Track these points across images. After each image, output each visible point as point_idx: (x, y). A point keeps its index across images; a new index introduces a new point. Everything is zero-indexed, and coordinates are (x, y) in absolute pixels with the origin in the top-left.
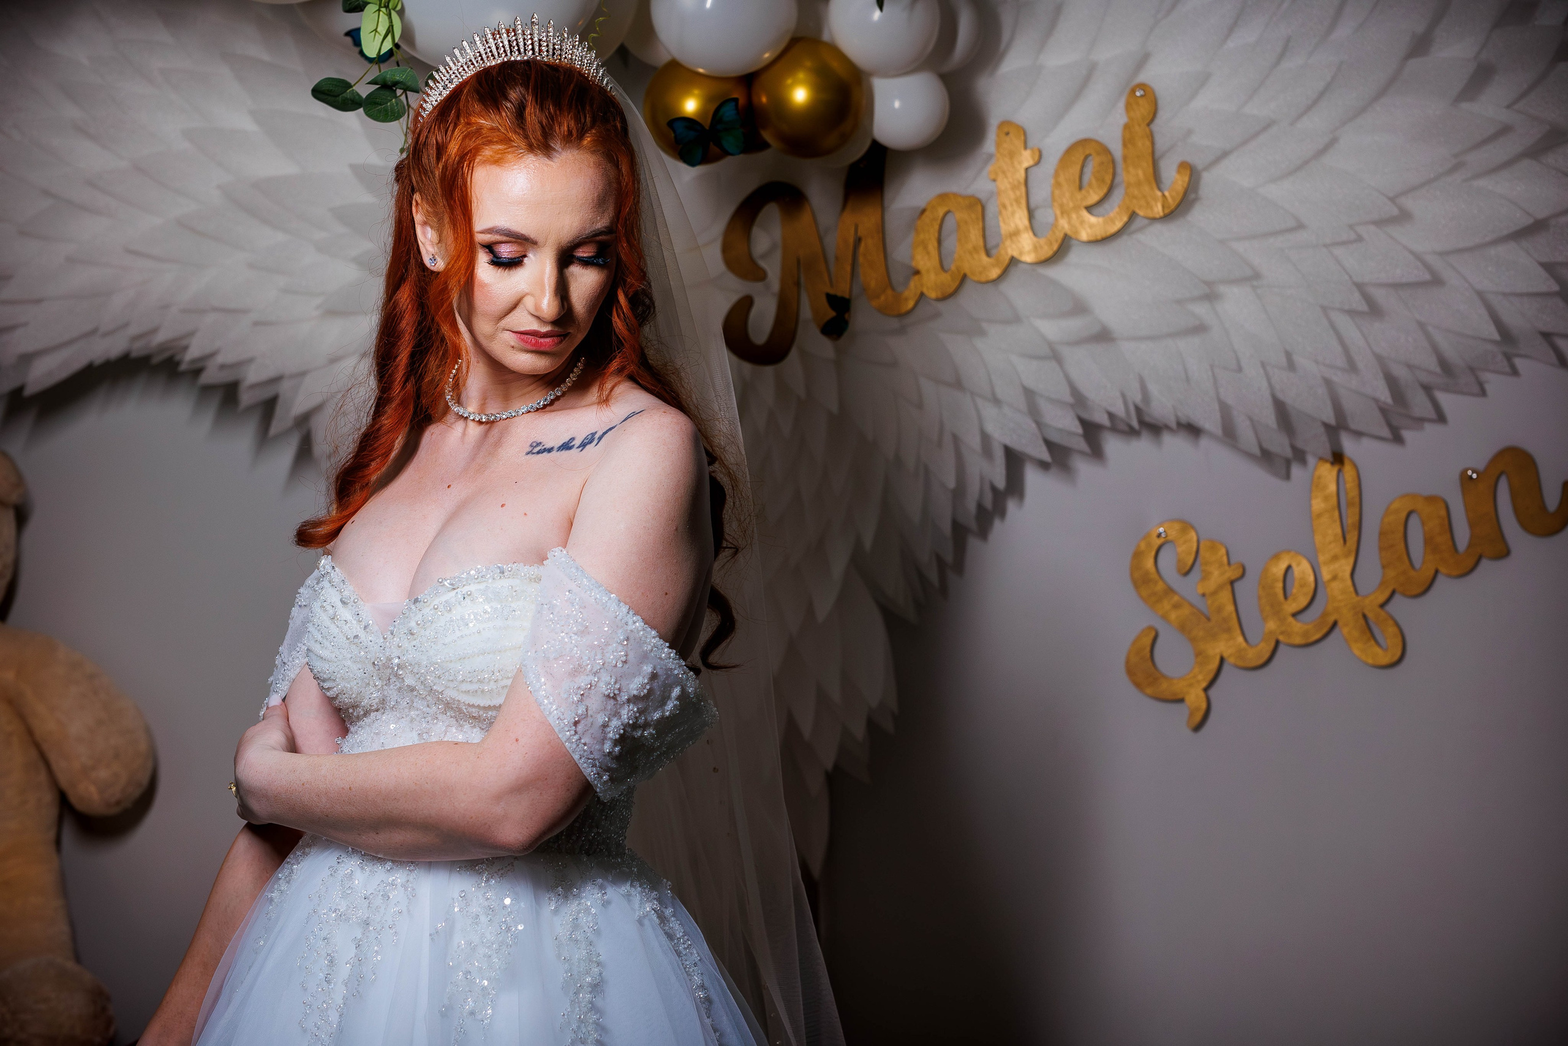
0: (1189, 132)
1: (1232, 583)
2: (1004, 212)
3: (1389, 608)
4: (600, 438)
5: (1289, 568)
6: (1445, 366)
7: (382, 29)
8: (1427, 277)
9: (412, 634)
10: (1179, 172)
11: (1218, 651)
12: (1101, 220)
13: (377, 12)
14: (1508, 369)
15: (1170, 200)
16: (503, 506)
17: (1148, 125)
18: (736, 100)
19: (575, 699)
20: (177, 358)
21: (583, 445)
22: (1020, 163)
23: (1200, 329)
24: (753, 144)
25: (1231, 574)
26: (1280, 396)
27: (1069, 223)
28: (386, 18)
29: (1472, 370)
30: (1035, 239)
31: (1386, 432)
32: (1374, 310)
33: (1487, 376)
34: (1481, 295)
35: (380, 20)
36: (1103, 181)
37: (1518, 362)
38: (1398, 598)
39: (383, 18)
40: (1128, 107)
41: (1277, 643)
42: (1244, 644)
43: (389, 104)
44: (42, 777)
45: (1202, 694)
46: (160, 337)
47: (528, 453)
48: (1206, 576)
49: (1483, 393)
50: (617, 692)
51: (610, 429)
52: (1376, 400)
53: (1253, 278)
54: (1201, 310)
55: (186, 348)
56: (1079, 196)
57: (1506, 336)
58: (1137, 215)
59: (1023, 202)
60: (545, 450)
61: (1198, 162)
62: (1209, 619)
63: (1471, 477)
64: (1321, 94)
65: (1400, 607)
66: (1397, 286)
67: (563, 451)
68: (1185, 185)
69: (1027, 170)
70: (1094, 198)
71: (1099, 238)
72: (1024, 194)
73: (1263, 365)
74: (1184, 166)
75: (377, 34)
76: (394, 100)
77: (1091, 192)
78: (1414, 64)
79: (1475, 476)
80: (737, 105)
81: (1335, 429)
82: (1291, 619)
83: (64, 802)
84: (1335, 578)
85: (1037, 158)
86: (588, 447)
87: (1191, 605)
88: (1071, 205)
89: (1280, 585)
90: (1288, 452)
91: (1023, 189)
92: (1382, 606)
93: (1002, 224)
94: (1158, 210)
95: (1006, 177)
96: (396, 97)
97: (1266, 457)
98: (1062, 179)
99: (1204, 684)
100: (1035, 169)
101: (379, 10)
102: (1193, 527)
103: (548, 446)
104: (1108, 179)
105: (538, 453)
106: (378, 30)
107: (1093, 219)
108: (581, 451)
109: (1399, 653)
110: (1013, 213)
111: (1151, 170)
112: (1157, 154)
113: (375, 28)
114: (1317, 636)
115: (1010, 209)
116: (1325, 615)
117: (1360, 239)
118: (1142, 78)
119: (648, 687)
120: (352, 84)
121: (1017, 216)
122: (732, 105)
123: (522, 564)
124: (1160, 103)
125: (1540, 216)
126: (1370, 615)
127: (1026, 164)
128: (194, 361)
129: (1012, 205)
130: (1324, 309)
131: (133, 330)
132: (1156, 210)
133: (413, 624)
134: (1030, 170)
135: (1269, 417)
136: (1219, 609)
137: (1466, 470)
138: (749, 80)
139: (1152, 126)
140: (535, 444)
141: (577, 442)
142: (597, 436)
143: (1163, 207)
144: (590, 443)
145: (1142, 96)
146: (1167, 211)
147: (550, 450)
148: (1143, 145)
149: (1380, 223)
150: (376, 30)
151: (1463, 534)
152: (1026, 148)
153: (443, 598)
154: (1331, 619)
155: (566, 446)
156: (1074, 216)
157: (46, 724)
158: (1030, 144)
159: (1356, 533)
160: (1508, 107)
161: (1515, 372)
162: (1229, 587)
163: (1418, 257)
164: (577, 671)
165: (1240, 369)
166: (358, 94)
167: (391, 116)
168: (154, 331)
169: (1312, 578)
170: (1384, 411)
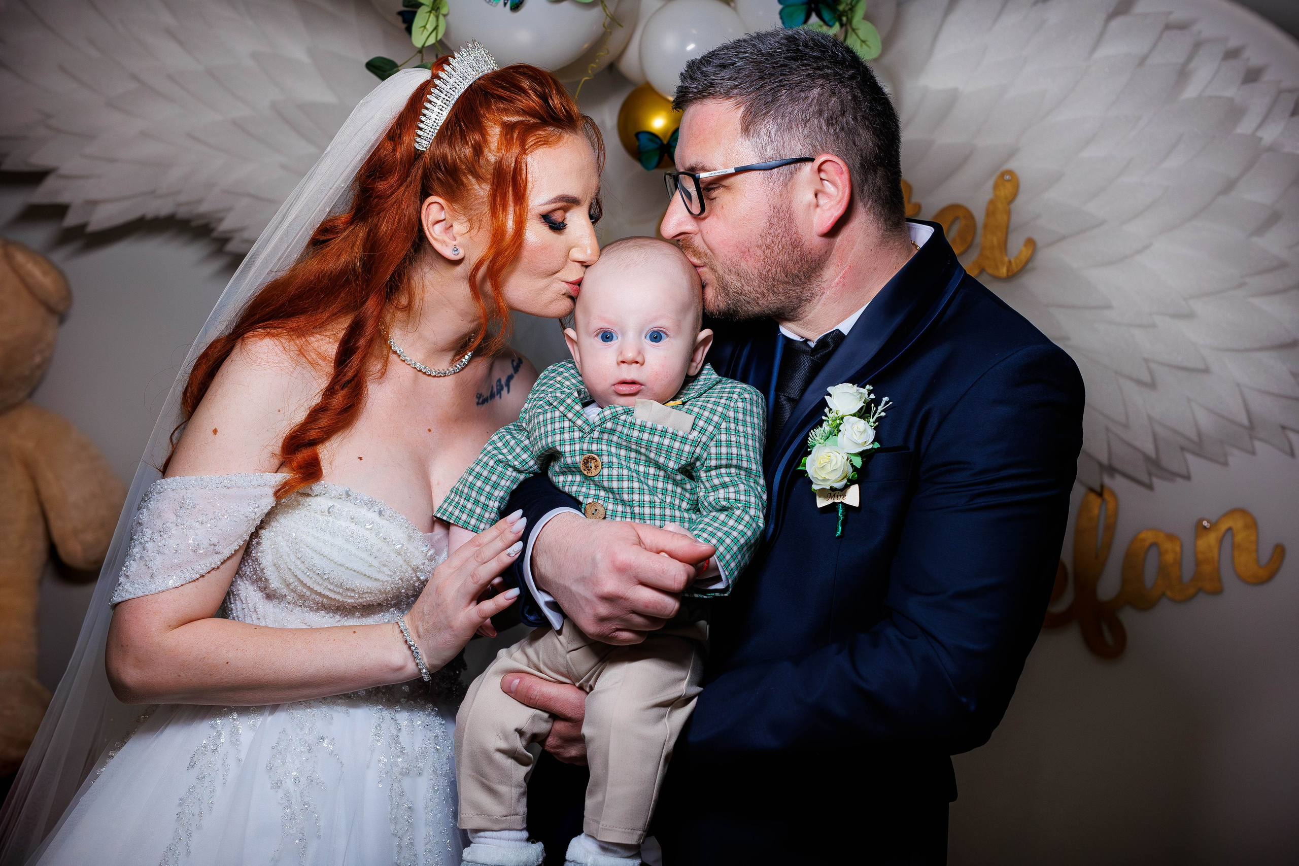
7: (430, 27)
13: (429, 14)
28: (435, 19)
35: (430, 20)
39: (432, 18)
44: (40, 529)
46: (203, 208)
55: (221, 220)
63: (1204, 527)
65: (1129, 616)
75: (425, 30)
79: (1207, 526)
83: (52, 551)
92: (1114, 612)
94: (1004, 271)
101: (430, 12)
106: (427, 27)
113: (424, 24)
116: (1070, 609)
120: (399, 64)
124: (1022, 189)
128: (225, 232)
131: (182, 198)
132: (1001, 271)
137: (1201, 521)
143: (1008, 271)
148: (1001, 218)
150: (425, 27)
157: (51, 489)
159: (1106, 551)
168: (200, 201)
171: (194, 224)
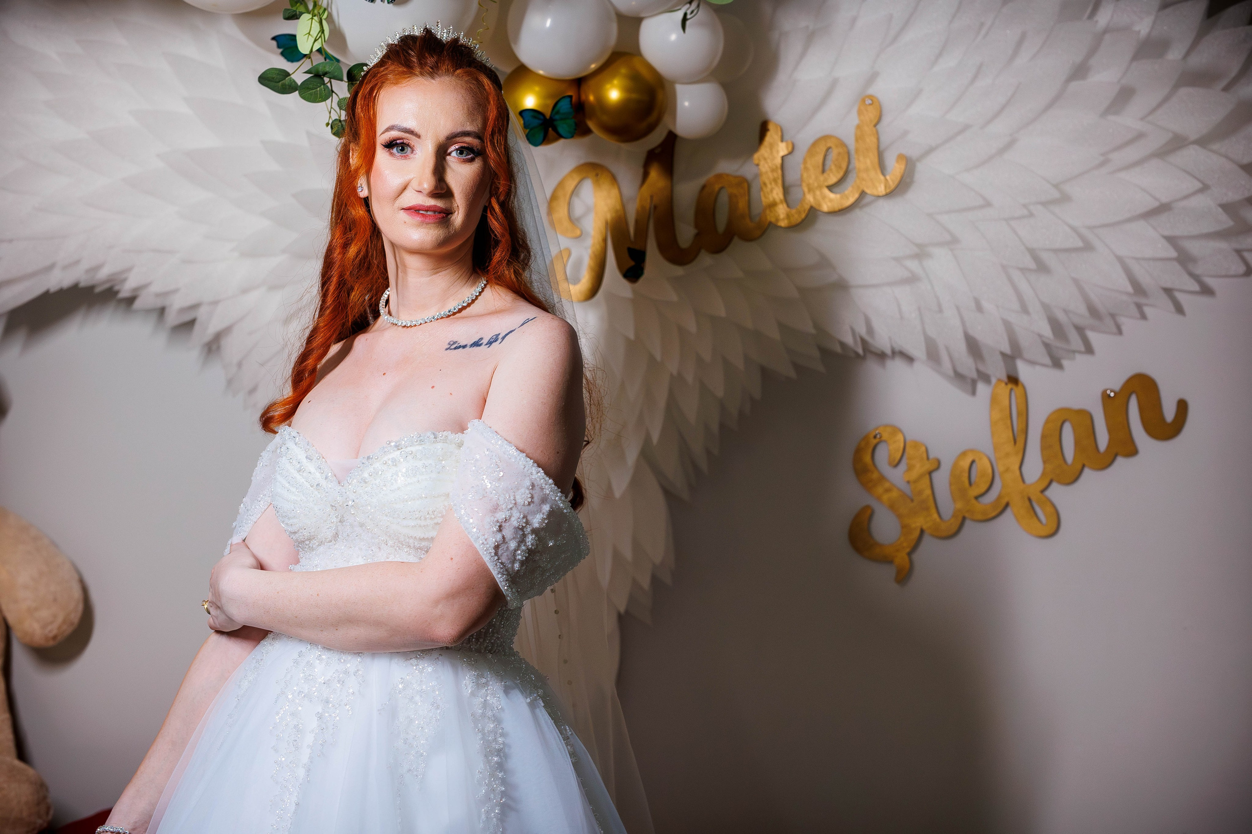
0: (906, 133)
1: (930, 473)
2: (764, 189)
3: (1048, 493)
4: (503, 338)
5: (973, 462)
6: (1093, 311)
7: (314, 33)
8: (1080, 244)
9: (366, 483)
10: (897, 161)
11: (918, 524)
12: (838, 196)
13: (311, 20)
14: (1138, 315)
15: (891, 183)
16: (433, 387)
17: (875, 126)
18: (571, 97)
19: (495, 529)
20: (116, 288)
21: (490, 343)
22: (778, 152)
23: (912, 279)
24: (581, 130)
25: (928, 466)
26: (971, 332)
27: (814, 198)
28: (318, 24)
29: (1113, 316)
30: (788, 210)
31: (1047, 360)
32: (1042, 268)
33: (1122, 320)
34: (1120, 260)
35: (313, 26)
36: (840, 167)
37: (1147, 310)
38: (1055, 485)
39: (316, 24)
40: (860, 113)
41: (964, 519)
42: (938, 520)
43: (318, 89)
45: (906, 557)
47: (447, 349)
48: (910, 468)
49: (1120, 332)
50: (524, 525)
51: (511, 332)
52: (1040, 336)
53: (953, 242)
54: (913, 265)
55: (124, 280)
56: (822, 178)
57: (1139, 289)
58: (866, 193)
59: (780, 182)
60: (460, 347)
61: (913, 153)
62: (912, 500)
63: (1109, 396)
64: (1003, 108)
65: (1057, 492)
66: (1056, 251)
67: (475, 347)
68: (902, 171)
69: (783, 158)
70: (833, 179)
71: (837, 209)
72: (780, 177)
73: (958, 308)
74: (901, 157)
75: (310, 36)
76: (322, 86)
77: (831, 175)
78: (1074, 85)
79: (1112, 394)
80: (571, 101)
81: (1010, 358)
82: (974, 501)
84: (1007, 470)
85: (790, 149)
86: (494, 344)
87: (899, 490)
88: (816, 184)
89: (966, 475)
90: (974, 375)
91: (780, 171)
92: (1043, 491)
93: (763, 199)
94: (881, 190)
95: (767, 163)
96: (324, 84)
97: (959, 377)
98: (809, 165)
99: (908, 550)
100: (789, 156)
101: (312, 18)
102: (900, 431)
103: (462, 344)
104: (844, 166)
105: (455, 348)
106: (311, 33)
107: (832, 196)
108: (489, 347)
109: (1055, 526)
110: (772, 190)
111: (876, 160)
112: (882, 147)
113: (308, 32)
114: (994, 514)
115: (769, 186)
116: (999, 497)
117: (1031, 215)
118: (871, 91)
119: (546, 522)
120: (291, 73)
121: (775, 192)
122: (568, 100)
123: (450, 432)
124: (884, 111)
125: (1165, 199)
126: (1033, 498)
127: (782, 153)
128: (130, 291)
129: (771, 184)
130: (1004, 267)
132: (880, 189)
133: (366, 475)
134: (785, 158)
135: (960, 347)
136: (920, 492)
137: (1106, 390)
138: (579, 82)
139: (878, 127)
140: (452, 343)
141: (485, 341)
142: (500, 337)
143: (886, 187)
144: (496, 341)
145: (870, 104)
146: (888, 191)
147: (464, 347)
148: (871, 141)
149: (1044, 204)
150: (309, 34)
151: (1103, 439)
152: (782, 141)
153: (391, 456)
154: (1004, 502)
155: (477, 344)
156: (818, 193)
158: (786, 137)
159: (1023, 436)
160: (1142, 119)
161: (1143, 317)
162: (927, 476)
163: (1074, 229)
164: (496, 509)
165: (940, 310)
166: (294, 81)
167: (320, 98)
168: (100, 266)
169: (990, 471)
170: (1047, 346)
171: (98, 290)
